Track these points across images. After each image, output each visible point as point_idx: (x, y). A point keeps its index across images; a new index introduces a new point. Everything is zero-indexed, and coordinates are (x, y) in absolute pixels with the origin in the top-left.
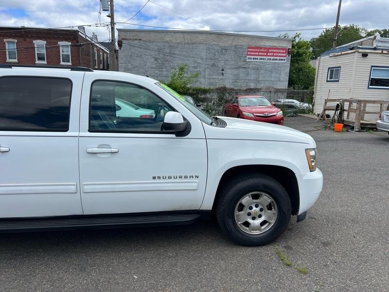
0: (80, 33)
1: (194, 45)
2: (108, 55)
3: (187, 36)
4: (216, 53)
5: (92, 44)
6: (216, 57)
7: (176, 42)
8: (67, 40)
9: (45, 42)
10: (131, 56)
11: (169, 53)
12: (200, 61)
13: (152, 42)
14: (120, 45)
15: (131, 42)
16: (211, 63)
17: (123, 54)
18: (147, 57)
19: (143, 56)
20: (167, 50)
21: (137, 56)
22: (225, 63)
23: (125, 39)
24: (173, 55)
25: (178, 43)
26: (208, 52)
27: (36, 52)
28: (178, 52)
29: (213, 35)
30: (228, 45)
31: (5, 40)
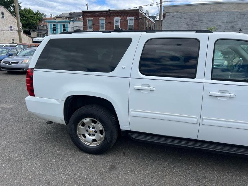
0: (140, 11)
1: (218, 13)
2: (154, 24)
3: (213, 7)
4: (236, 18)
5: (146, 17)
6: (235, 21)
7: (204, 11)
8: (132, 16)
9: (120, 18)
10: (170, 24)
11: (198, 20)
12: (221, 24)
13: (186, 13)
14: (164, 17)
15: (172, 14)
16: (230, 25)
17: (166, 23)
18: (182, 24)
19: (179, 23)
20: (197, 18)
21: (175, 24)
22: (242, 25)
23: (168, 12)
24: (200, 21)
25: (205, 12)
26: (229, 17)
27: (115, 25)
28: (204, 19)
29: (234, 5)
30: (246, 11)
31: (99, 18)
